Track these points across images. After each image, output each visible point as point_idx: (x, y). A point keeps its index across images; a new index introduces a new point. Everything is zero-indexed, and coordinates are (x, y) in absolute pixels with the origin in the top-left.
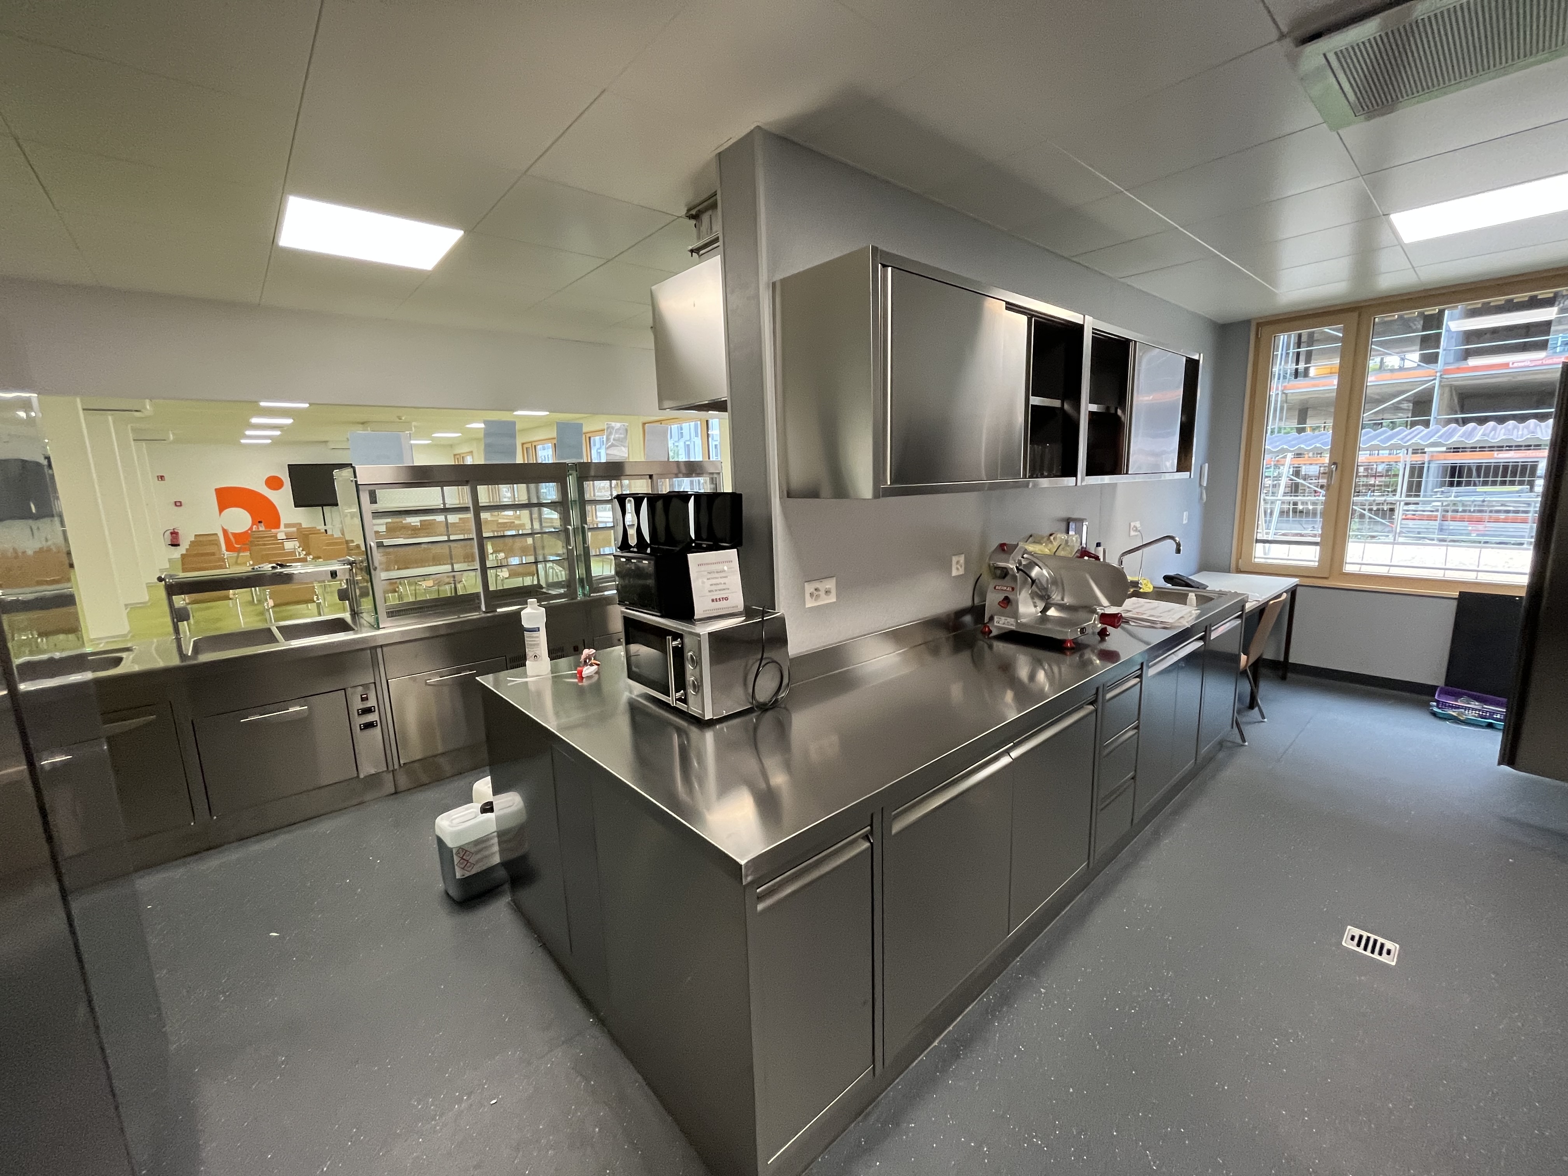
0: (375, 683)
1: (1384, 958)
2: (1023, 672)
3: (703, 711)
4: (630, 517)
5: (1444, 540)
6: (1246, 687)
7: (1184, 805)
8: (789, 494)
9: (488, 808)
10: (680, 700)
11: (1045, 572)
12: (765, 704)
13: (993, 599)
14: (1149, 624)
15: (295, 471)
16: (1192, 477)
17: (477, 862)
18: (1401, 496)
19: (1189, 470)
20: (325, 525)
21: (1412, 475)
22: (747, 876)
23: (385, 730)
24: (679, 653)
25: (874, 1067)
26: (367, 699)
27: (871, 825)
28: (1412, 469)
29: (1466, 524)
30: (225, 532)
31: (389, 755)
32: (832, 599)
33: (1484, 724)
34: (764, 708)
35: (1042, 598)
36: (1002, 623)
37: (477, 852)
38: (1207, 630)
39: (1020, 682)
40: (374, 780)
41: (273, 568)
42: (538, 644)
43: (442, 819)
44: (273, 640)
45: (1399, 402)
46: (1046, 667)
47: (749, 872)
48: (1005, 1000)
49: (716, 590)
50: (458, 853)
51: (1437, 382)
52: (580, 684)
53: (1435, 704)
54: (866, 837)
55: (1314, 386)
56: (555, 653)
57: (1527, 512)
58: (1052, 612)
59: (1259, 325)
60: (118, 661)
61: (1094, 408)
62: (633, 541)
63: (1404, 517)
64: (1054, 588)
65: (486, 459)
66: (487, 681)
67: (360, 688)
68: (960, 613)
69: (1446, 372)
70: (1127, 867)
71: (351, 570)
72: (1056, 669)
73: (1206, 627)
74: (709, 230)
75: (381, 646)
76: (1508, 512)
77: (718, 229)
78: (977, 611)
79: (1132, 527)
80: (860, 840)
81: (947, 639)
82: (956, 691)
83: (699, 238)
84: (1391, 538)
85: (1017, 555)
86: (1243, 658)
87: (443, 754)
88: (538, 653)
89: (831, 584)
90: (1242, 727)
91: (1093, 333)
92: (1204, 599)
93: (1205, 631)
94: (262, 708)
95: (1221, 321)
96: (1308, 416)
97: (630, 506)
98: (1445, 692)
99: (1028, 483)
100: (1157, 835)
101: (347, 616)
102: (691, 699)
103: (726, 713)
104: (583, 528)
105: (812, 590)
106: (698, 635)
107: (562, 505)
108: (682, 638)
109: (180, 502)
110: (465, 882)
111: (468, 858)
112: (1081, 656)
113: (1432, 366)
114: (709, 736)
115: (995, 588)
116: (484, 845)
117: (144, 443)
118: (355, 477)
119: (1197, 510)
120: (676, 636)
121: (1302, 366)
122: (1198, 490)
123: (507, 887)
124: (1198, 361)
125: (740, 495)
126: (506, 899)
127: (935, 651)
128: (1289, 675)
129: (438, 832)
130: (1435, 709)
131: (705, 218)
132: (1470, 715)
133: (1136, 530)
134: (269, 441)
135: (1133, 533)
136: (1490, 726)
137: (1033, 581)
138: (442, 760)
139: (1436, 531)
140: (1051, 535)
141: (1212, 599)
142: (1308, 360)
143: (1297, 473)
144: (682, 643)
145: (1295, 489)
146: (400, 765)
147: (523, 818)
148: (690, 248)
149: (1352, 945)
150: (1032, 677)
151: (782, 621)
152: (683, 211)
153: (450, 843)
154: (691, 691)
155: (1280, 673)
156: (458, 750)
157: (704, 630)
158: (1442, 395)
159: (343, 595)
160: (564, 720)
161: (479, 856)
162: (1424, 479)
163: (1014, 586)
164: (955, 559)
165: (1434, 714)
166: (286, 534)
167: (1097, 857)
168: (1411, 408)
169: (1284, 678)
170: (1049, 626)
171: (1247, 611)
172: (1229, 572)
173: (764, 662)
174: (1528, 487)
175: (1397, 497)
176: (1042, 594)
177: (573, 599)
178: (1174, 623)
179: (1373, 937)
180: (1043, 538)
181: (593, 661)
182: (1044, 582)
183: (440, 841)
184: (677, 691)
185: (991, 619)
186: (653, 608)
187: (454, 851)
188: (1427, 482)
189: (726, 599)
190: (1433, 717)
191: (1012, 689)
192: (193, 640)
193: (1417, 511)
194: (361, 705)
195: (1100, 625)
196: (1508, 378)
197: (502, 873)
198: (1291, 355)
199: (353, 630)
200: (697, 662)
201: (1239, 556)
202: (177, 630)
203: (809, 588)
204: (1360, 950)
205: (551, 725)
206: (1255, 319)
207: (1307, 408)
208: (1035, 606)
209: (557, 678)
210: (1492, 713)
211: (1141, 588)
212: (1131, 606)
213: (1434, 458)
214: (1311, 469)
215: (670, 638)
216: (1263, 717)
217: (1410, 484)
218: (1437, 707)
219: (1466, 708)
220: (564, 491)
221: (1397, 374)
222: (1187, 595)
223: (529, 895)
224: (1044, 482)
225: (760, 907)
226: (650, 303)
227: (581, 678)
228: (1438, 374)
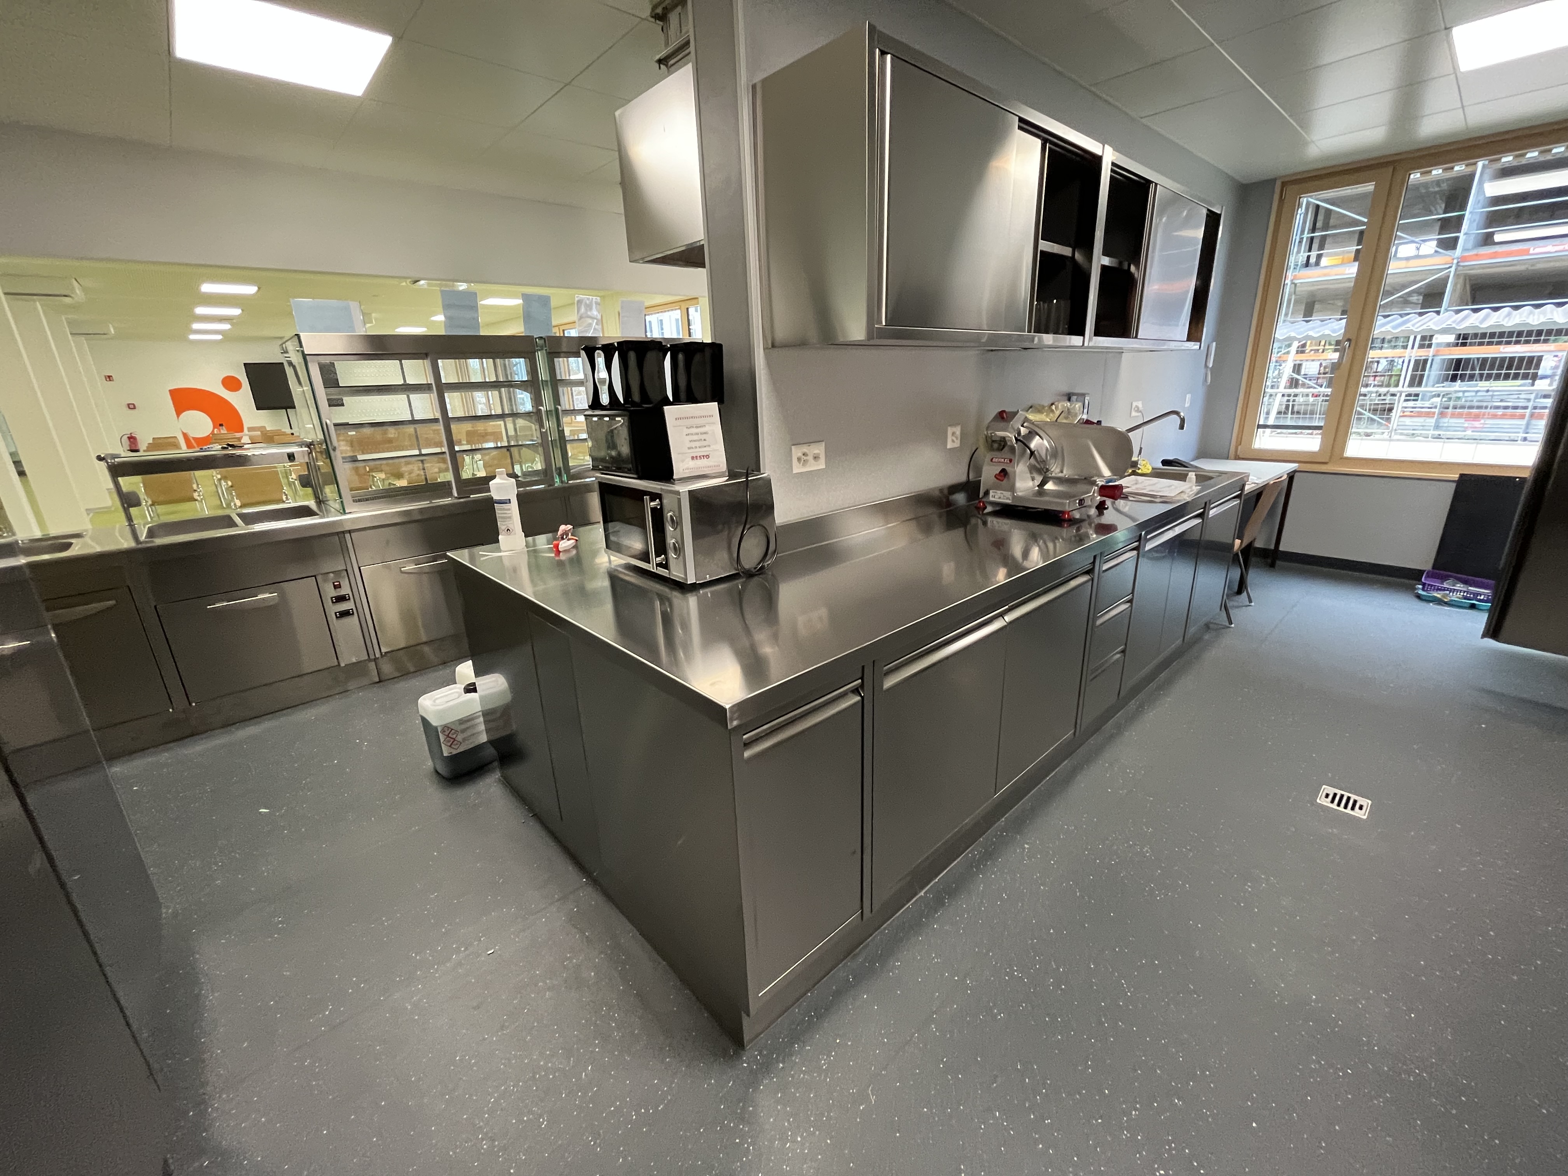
0: (346, 570)
1: (1357, 813)
2: (1017, 550)
3: (686, 574)
4: (602, 374)
5: (1439, 437)
6: (1235, 574)
7: (1169, 682)
8: (772, 345)
9: (471, 689)
10: (659, 565)
11: (1045, 442)
12: (749, 571)
13: (989, 473)
14: (1149, 499)
15: (251, 369)
16: (1202, 348)
17: (464, 740)
18: (1404, 388)
19: (1200, 340)
20: (291, 428)
21: (1415, 369)
22: (732, 720)
23: (363, 619)
24: (658, 515)
25: (862, 912)
26: (339, 586)
27: (862, 678)
28: (1417, 362)
29: (1462, 421)
30: (185, 436)
31: (369, 644)
32: (821, 465)
33: (1466, 605)
34: (750, 575)
35: (1039, 471)
36: (999, 496)
37: (463, 731)
38: (1206, 507)
39: (1014, 559)
40: (356, 670)
41: (223, 448)
42: (510, 517)
43: (424, 699)
44: (233, 524)
45: (1409, 294)
46: (1041, 542)
47: (736, 715)
48: (989, 855)
49: (696, 447)
50: (443, 731)
51: (1453, 270)
52: (557, 558)
53: (1420, 586)
54: (855, 691)
55: (1325, 275)
56: (530, 529)
57: (1526, 408)
58: (1049, 486)
59: (1284, 184)
60: (68, 546)
61: (1106, 261)
62: (605, 399)
63: (1402, 414)
64: (1053, 461)
65: (446, 332)
66: (461, 556)
67: (332, 575)
68: (954, 489)
69: (1463, 259)
70: (1111, 737)
71: (311, 453)
72: (1051, 545)
73: (1206, 503)
74: (678, 34)
75: (350, 532)
76: (1506, 408)
77: (689, 30)
78: (971, 488)
79: (1133, 407)
80: (851, 695)
81: (940, 516)
82: (948, 570)
83: (667, 44)
84: (1386, 436)
85: (1016, 423)
86: (1238, 542)
87: (425, 643)
88: (511, 527)
89: (819, 449)
90: (1230, 611)
91: (1112, 171)
92: (1203, 478)
93: (1204, 508)
94: (228, 594)
95: (1245, 182)
96: (1315, 311)
97: (600, 360)
98: (1431, 575)
99: (1034, 337)
100: (1140, 710)
101: (312, 504)
102: (672, 564)
103: (709, 577)
104: (557, 410)
105: (800, 454)
106: (678, 493)
107: (532, 385)
108: (661, 500)
109: (133, 404)
110: (453, 759)
111: (454, 736)
112: (1078, 530)
113: (1449, 252)
114: (692, 601)
115: (992, 460)
116: (469, 724)
117: (83, 338)
118: (301, 346)
119: (1201, 391)
120: (654, 496)
121: (1314, 254)
122: (1203, 370)
123: (496, 764)
124: (1220, 215)
125: (720, 346)
126: (497, 775)
127: (926, 528)
128: (1278, 563)
129: (422, 713)
130: (1421, 592)
131: (673, 17)
132: (1455, 597)
133: (1138, 410)
134: (219, 337)
135: (1134, 414)
136: (1473, 607)
137: (1032, 453)
138: (426, 649)
139: (1432, 428)
140: (1052, 404)
141: (1211, 478)
142: (1321, 247)
143: (1297, 368)
144: (661, 504)
145: (1294, 383)
146: (381, 654)
147: (509, 697)
148: (658, 57)
149: (1327, 802)
150: (1026, 554)
151: (768, 483)
152: (647, 13)
153: (434, 722)
154: (672, 555)
155: (1269, 561)
156: (442, 639)
157: (683, 489)
158: (1455, 285)
159: (305, 482)
160: (541, 587)
161: (465, 735)
162: (1426, 373)
163: (1012, 457)
164: (950, 430)
165: (1419, 597)
166: (251, 438)
167: (1082, 729)
168: (1421, 301)
169: (1272, 565)
170: (1046, 498)
171: (1246, 493)
172: (1227, 458)
173: (747, 526)
174: (1531, 381)
175: (1400, 388)
176: (1041, 469)
177: (550, 485)
178: (1175, 496)
179: (1346, 794)
180: (1043, 407)
181: (570, 537)
182: (1043, 454)
183: (424, 720)
184: (658, 555)
185: (987, 493)
186: (629, 471)
187: (439, 730)
188: (1429, 376)
189: (708, 456)
190: (1417, 600)
191: (1005, 566)
192: (147, 526)
193: (1415, 408)
194: (333, 593)
195: (1099, 497)
196: (1527, 266)
197: (491, 751)
198: (1305, 240)
199: (318, 515)
200: (677, 523)
201: (1239, 442)
202: (129, 519)
203: (797, 452)
204: (1334, 806)
205: (528, 592)
206: (1280, 177)
207: (1314, 302)
208: (1033, 479)
209: (533, 553)
210: (1476, 594)
211: (1139, 469)
212: (1128, 483)
213: (1440, 353)
214: (1311, 368)
215: (648, 497)
216: (1250, 601)
217: (1413, 378)
218: (1423, 589)
219: (1451, 590)
220: (533, 370)
221: (1413, 263)
222: (1187, 474)
223: (520, 772)
224: (1048, 339)
225: (747, 754)
226: (616, 149)
227: (558, 552)
228: (1455, 261)
